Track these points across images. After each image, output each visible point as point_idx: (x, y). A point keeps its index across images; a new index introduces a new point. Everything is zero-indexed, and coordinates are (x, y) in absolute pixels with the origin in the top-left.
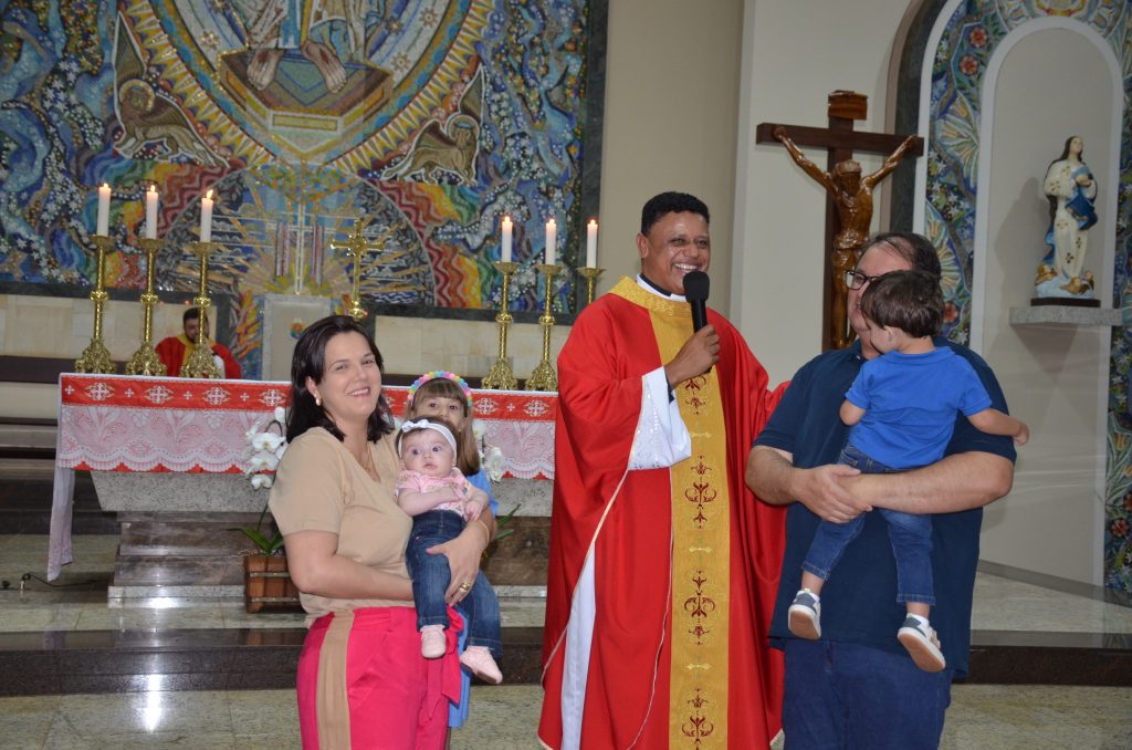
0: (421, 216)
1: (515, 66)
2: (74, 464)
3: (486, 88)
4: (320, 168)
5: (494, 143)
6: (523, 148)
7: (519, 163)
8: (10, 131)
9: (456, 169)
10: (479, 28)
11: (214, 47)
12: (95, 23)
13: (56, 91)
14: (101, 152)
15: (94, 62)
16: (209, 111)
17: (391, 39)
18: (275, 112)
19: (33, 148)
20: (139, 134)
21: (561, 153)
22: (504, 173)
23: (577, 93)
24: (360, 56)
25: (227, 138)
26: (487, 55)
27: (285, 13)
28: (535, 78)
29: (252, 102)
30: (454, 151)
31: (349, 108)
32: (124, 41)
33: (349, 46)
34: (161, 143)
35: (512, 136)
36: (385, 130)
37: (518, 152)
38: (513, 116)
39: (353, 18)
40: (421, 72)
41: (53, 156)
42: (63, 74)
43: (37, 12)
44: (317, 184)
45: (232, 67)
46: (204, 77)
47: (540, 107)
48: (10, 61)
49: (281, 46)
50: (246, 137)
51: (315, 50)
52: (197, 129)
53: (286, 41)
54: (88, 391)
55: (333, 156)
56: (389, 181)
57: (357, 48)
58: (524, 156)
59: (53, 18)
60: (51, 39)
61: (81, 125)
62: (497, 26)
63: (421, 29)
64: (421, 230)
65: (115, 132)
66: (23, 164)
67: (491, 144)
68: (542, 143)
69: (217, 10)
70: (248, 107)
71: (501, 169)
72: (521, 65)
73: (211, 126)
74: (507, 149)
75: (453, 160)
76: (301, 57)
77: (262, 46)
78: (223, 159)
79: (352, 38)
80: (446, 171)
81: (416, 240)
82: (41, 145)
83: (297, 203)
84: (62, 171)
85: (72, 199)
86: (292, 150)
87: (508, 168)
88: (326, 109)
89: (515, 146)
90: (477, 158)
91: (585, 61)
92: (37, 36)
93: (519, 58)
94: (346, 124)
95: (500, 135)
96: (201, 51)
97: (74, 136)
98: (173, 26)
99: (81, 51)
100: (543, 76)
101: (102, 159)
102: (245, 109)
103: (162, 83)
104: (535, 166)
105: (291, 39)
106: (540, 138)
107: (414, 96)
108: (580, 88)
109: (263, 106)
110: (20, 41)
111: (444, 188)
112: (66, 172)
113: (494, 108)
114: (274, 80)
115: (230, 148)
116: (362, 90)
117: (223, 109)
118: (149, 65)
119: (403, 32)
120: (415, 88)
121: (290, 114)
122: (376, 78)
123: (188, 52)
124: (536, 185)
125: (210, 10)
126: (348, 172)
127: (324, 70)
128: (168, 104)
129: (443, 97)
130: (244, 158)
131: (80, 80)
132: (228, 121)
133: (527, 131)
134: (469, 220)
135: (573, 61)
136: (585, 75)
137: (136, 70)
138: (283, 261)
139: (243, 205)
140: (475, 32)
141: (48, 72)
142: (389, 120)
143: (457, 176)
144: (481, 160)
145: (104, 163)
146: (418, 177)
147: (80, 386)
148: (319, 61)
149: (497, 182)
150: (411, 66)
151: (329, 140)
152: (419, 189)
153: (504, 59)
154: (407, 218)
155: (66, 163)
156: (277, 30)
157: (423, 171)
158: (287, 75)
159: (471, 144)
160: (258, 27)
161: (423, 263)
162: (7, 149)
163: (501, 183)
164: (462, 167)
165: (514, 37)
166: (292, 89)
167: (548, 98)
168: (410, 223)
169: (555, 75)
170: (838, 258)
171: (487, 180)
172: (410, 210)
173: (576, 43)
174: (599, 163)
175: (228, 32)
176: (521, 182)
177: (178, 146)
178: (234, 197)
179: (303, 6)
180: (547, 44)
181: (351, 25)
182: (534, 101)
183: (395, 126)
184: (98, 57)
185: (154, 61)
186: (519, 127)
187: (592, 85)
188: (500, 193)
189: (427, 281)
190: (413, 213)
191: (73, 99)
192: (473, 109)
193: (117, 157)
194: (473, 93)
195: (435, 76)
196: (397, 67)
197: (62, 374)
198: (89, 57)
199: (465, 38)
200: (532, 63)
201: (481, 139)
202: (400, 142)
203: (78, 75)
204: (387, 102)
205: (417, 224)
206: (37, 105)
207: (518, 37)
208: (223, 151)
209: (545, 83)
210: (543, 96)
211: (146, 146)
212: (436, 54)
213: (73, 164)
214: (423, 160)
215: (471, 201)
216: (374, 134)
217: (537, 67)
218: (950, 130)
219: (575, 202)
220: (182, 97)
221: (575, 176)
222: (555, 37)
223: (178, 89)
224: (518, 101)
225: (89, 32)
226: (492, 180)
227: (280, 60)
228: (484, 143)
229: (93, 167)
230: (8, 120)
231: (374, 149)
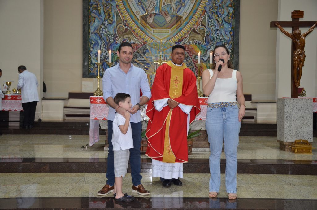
0: (191, 53)
1: (215, 12)
2: (94, 118)
3: (208, 18)
4: (165, 42)
5: (210, 33)
6: (218, 34)
7: (217, 37)
8: (93, 40)
9: (200, 40)
10: (205, 3)
11: (139, 14)
12: (111, 11)
13: (103, 29)
14: (113, 42)
15: (111, 21)
16: (138, 30)
17: (182, 8)
18: (154, 29)
19: (98, 43)
20: (122, 38)
21: (228, 34)
22: (213, 40)
23: (232, 18)
24: (174, 13)
25: (142, 37)
26: (207, 10)
27: (156, 4)
28: (220, 15)
29: (148, 27)
30: (199, 35)
31: (172, 27)
32: (118, 15)
33: (172, 11)
34: (127, 39)
35: (215, 31)
36: (181, 31)
37: (216, 35)
38: (215, 25)
39: (173, 3)
40: (190, 16)
41: (102, 44)
42: (104, 24)
43: (98, 10)
44: (165, 47)
45: (143, 19)
46: (136, 22)
47: (222, 22)
48: (93, 23)
49: (155, 12)
50: (147, 36)
51: (163, 13)
52: (135, 35)
53: (156, 11)
54: (96, 100)
55: (168, 39)
56: (183, 44)
57: (174, 11)
58: (218, 35)
59: (102, 11)
60: (101, 16)
61: (108, 36)
62: (210, 2)
63: (190, 5)
64: (191, 57)
65: (116, 37)
66: (96, 47)
67: (209, 33)
68: (223, 32)
69: (139, 5)
70: (147, 28)
71: (212, 40)
72: (217, 12)
73: (138, 34)
74: (213, 34)
75: (199, 38)
76: (160, 15)
77: (150, 13)
78: (141, 42)
79: (172, 9)
80: (197, 41)
81: (190, 59)
82: (100, 42)
83: (160, 52)
84: (104, 48)
85: (107, 54)
86: (158, 38)
87: (214, 39)
88: (167, 27)
89: (215, 33)
90: (205, 37)
91: (234, 9)
92: (98, 16)
93: (216, 10)
94: (171, 31)
95: (211, 31)
96: (135, 16)
97: (107, 39)
98: (129, 10)
99: (108, 19)
100: (223, 14)
101: (113, 44)
102: (146, 29)
103: (126, 24)
104: (221, 38)
105: (157, 10)
106: (222, 30)
107: (188, 22)
108: (233, 16)
109: (151, 28)
110: (95, 18)
111: (197, 45)
112: (105, 48)
113: (210, 23)
114: (153, 21)
115: (143, 39)
116: (175, 22)
117: (141, 29)
118: (124, 20)
119: (185, 6)
120: (189, 20)
121: (157, 29)
122: (179, 18)
123: (133, 16)
124: (221, 43)
125: (137, 5)
126: (172, 43)
127: (166, 18)
128: (128, 30)
129: (196, 22)
130: (146, 41)
131: (108, 25)
132: (142, 32)
133: (218, 28)
134: (204, 53)
135: (231, 9)
136: (234, 13)
137: (121, 22)
138: (157, 67)
139: (147, 53)
140: (204, 4)
141: (101, 24)
142: (182, 29)
143: (200, 42)
144: (207, 37)
145: (114, 45)
146: (190, 43)
147: (94, 99)
148: (164, 15)
149: (211, 43)
150: (187, 14)
151: (167, 35)
152: (190, 46)
153: (212, 10)
154: (187, 54)
155: (106, 46)
156: (154, 8)
157: (191, 41)
158: (157, 20)
159: (204, 33)
160: (149, 8)
161: (192, 65)
162: (93, 44)
163: (212, 43)
164: (201, 39)
165: (215, 4)
166: (158, 23)
167: (224, 20)
168: (188, 55)
169: (226, 13)
170: (294, 57)
171: (208, 42)
172: (188, 52)
173: (232, 5)
174: (239, 36)
175: (142, 10)
176: (217, 42)
177: (131, 40)
178: (144, 51)
179: (160, 2)
180: (224, 5)
181: (172, 6)
182: (221, 21)
183: (184, 30)
184: (112, 19)
185: (125, 19)
186: (216, 28)
187: (236, 15)
188: (212, 46)
189: (193, 70)
190: (189, 52)
191: (107, 30)
192: (204, 24)
193: (117, 43)
194: (204, 20)
195: (194, 17)
196: (184, 15)
197: (90, 97)
198: (110, 20)
199: (201, 6)
201: (206, 32)
202: (185, 34)
203: (108, 24)
204: (182, 24)
205: (190, 55)
206: (99, 32)
207: (216, 4)
208: (141, 40)
209: (223, 16)
210: (223, 19)
211: (123, 40)
212: (194, 11)
213: (107, 46)
214: (191, 38)
215: (204, 48)
216: (178, 33)
217: (221, 12)
219: (232, 47)
220: (131, 27)
221: (232, 40)
222: (226, 3)
223: (130, 25)
224: (216, 21)
225: (110, 14)
226: (210, 42)
227: (155, 16)
228: (207, 33)
229: (111, 46)
230: (93, 36)
231: (179, 37)
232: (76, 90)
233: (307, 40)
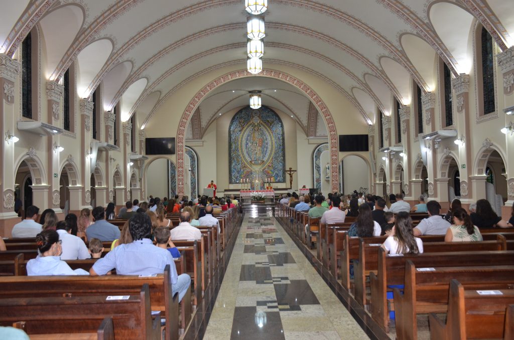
1: (276, 159)
3: (274, 161)
4: (259, 170)
5: (275, 166)
7: (277, 168)
10: (273, 156)
15: (239, 163)
17: (264, 158)
18: (254, 166)
26: (274, 158)
29: (252, 165)
31: (261, 164)
32: (241, 161)
33: (261, 159)
34: (245, 169)
36: (264, 166)
42: (237, 165)
43: (234, 160)
44: (259, 172)
45: (250, 162)
46: (248, 163)
48: (232, 164)
50: (252, 168)
51: (258, 160)
52: (248, 168)
56: (265, 171)
59: (236, 160)
60: (236, 162)
66: (234, 173)
75: (271, 168)
76: (256, 160)
77: (253, 160)
82: (235, 171)
83: (257, 174)
86: (256, 169)
88: (259, 165)
89: (277, 166)
92: (234, 162)
94: (261, 166)
98: (245, 159)
104: (279, 168)
106: (279, 165)
113: (275, 163)
114: (254, 163)
118: (243, 163)
119: (266, 157)
120: (267, 162)
121: (256, 166)
122: (263, 161)
123: (247, 161)
125: (248, 157)
128: (245, 166)
129: (270, 162)
130: (252, 170)
132: (250, 167)
135: (282, 158)
141: (235, 164)
143: (271, 170)
146: (268, 170)
150: (266, 160)
151: (259, 168)
156: (254, 158)
159: (273, 166)
160: (252, 158)
162: (232, 172)
163: (276, 170)
166: (256, 163)
169: (280, 159)
172: (267, 173)
173: (282, 156)
175: (250, 159)
181: (261, 157)
186: (277, 164)
187: (284, 160)
191: (237, 167)
194: (272, 162)
199: (271, 157)
200: (278, 158)
202: (266, 167)
204: (264, 163)
206: (235, 167)
207: (276, 156)
208: (250, 170)
210: (279, 161)
212: (269, 159)
214: (268, 168)
215: (273, 172)
218: (317, 162)
222: (280, 156)
223: (246, 164)
224: (277, 162)
225: (238, 161)
230: (232, 169)
231: (262, 169)
232: (227, 188)
233: (293, 175)
